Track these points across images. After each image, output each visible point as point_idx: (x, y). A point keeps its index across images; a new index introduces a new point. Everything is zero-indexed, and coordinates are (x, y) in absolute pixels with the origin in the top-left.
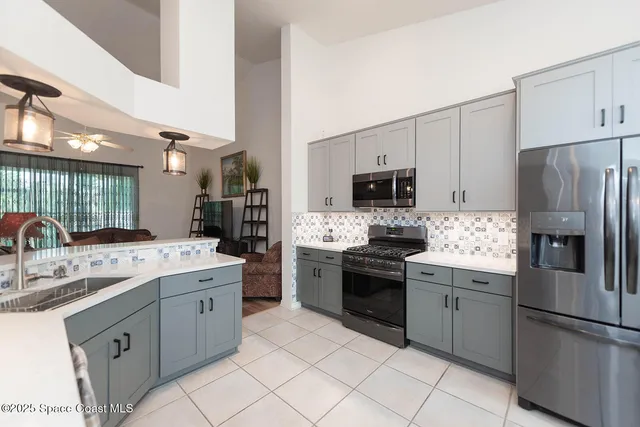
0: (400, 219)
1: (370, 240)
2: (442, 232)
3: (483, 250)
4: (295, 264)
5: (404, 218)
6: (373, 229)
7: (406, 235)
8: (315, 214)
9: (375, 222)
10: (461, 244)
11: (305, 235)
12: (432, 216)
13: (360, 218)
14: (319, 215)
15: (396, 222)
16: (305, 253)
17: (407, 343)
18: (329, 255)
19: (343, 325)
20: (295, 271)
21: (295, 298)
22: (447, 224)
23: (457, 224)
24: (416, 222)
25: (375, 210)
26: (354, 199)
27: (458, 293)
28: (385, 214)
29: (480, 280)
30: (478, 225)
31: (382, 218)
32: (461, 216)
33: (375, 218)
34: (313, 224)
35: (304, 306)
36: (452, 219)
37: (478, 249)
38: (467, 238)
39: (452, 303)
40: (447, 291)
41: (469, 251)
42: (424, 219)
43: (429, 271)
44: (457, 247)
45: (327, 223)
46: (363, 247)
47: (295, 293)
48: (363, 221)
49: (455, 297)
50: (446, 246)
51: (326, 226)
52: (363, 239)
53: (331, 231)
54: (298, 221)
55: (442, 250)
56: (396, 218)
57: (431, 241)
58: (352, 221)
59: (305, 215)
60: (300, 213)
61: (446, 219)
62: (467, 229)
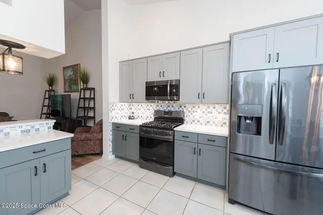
0: (171, 107)
1: (155, 118)
2: (192, 114)
3: (211, 123)
4: (111, 133)
5: (173, 106)
6: (156, 112)
7: (174, 115)
8: (123, 104)
9: (158, 108)
10: (201, 120)
11: (117, 116)
12: (187, 105)
13: (150, 106)
14: (126, 104)
15: (169, 109)
16: (117, 127)
17: (174, 174)
18: (132, 128)
19: (140, 167)
20: (111, 137)
21: (111, 153)
22: (194, 109)
23: (199, 110)
24: (179, 109)
25: (158, 102)
26: (146, 96)
27: (200, 146)
28: (163, 104)
29: (211, 139)
30: (209, 110)
31: (161, 106)
32: (201, 106)
33: (158, 106)
34: (122, 109)
35: (116, 157)
36: (196, 107)
37: (208, 122)
38: (203, 117)
39: (197, 152)
40: (195, 145)
41: (204, 124)
42: (183, 107)
43: (186, 136)
44: (198, 121)
45: (131, 109)
46: (151, 123)
47: (111, 150)
48: (151, 108)
49: (199, 148)
50: (194, 121)
51: (130, 111)
52: (151, 117)
53: (133, 113)
54: (113, 108)
55: (192, 123)
56: (169, 106)
57: (186, 119)
58: (145, 108)
59: (117, 104)
60: (114, 103)
61: (194, 107)
62: (203, 112)
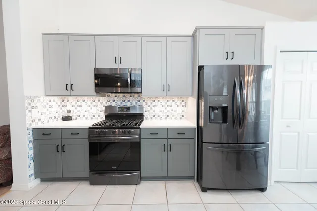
0: (127, 101)
1: (106, 117)
2: (151, 108)
3: (171, 116)
4: (31, 145)
5: (129, 101)
6: (107, 108)
7: (131, 111)
8: (52, 98)
9: (109, 104)
10: (161, 114)
11: (42, 117)
12: (146, 99)
13: (96, 101)
14: (56, 98)
15: (124, 104)
16: (42, 136)
17: (141, 179)
20: (31, 152)
21: (33, 177)
22: (154, 103)
23: (158, 104)
24: (136, 103)
25: (109, 96)
26: (95, 87)
27: (170, 142)
28: (116, 99)
30: (168, 103)
31: (114, 101)
32: (161, 99)
33: (109, 101)
34: (51, 107)
36: (156, 101)
37: (168, 116)
38: (164, 111)
39: (167, 148)
40: (165, 142)
41: (164, 118)
42: (141, 101)
43: (154, 133)
44: (159, 116)
45: (65, 106)
47: (32, 172)
48: (99, 103)
49: (169, 144)
50: (154, 116)
51: (63, 108)
52: (99, 116)
53: (70, 111)
54: (33, 104)
55: (151, 118)
56: (124, 101)
57: (145, 114)
58: (89, 103)
59: (41, 99)
60: (35, 97)
61: (153, 101)
62: (163, 106)
